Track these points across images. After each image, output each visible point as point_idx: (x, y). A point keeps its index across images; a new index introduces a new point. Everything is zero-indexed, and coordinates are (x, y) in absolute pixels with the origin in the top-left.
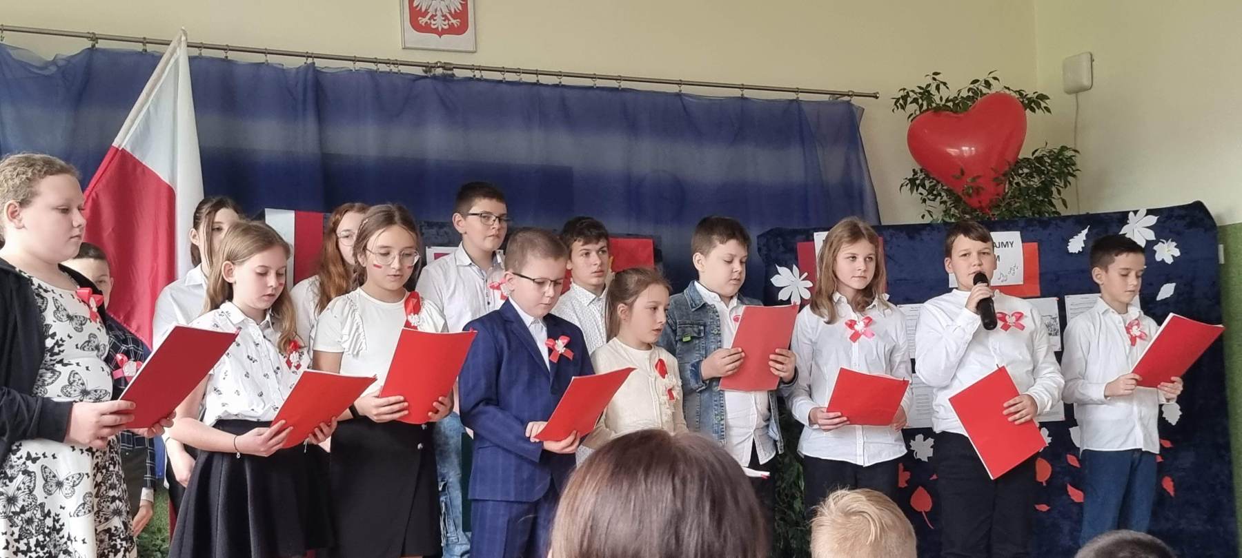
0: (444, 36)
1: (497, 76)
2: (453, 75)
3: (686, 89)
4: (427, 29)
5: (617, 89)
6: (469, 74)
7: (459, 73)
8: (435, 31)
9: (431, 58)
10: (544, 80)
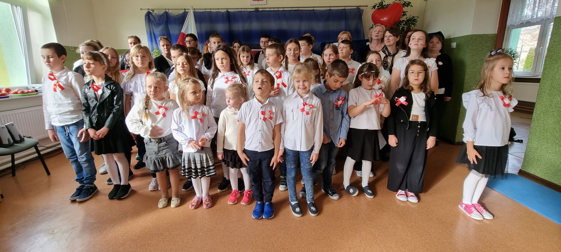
0: (259, 1)
1: (269, 9)
2: (259, 10)
3: (315, 9)
4: (255, 0)
5: (298, 10)
6: (262, 9)
7: (260, 10)
8: (257, 0)
9: (254, 7)
10: (280, 9)
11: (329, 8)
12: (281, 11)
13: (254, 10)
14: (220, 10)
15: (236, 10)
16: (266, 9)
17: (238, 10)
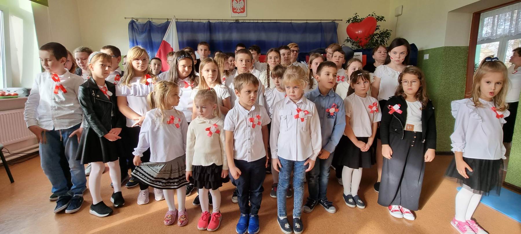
0: (240, 14)
1: (249, 21)
2: (239, 22)
3: (293, 21)
4: (236, 12)
5: (276, 22)
6: (242, 21)
7: (240, 21)
8: (238, 13)
9: (235, 18)
10: (259, 21)
11: (306, 21)
12: (260, 23)
13: (234, 21)
14: (201, 21)
15: (217, 21)
16: (246, 21)
17: (219, 21)
